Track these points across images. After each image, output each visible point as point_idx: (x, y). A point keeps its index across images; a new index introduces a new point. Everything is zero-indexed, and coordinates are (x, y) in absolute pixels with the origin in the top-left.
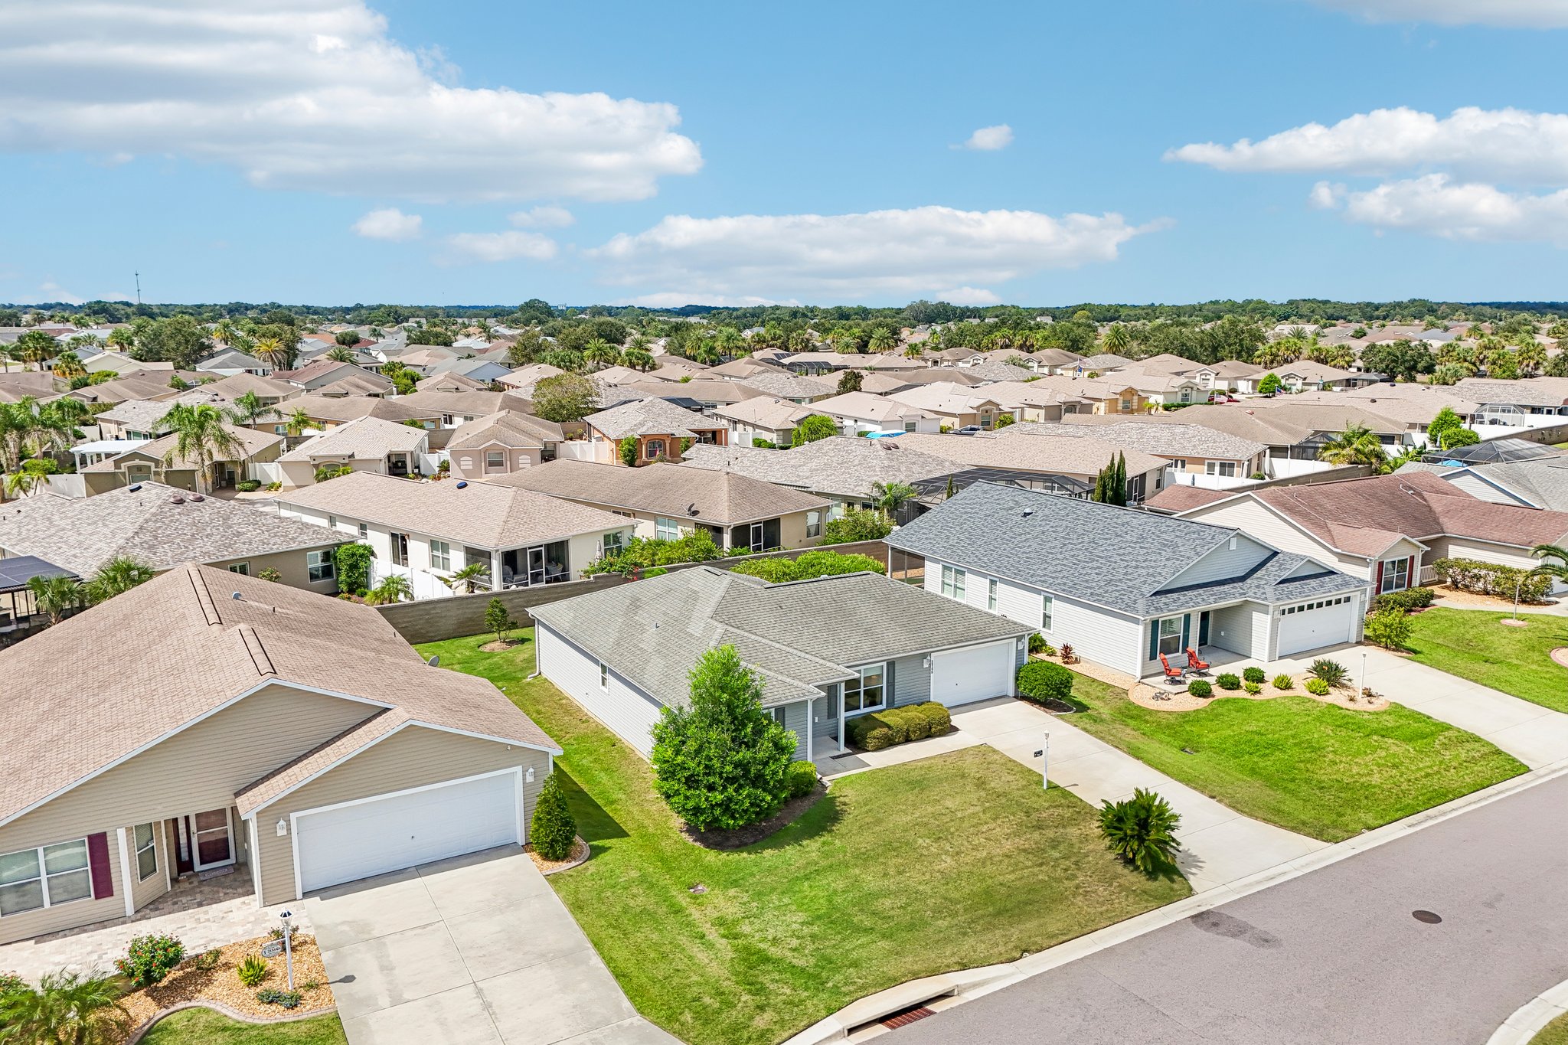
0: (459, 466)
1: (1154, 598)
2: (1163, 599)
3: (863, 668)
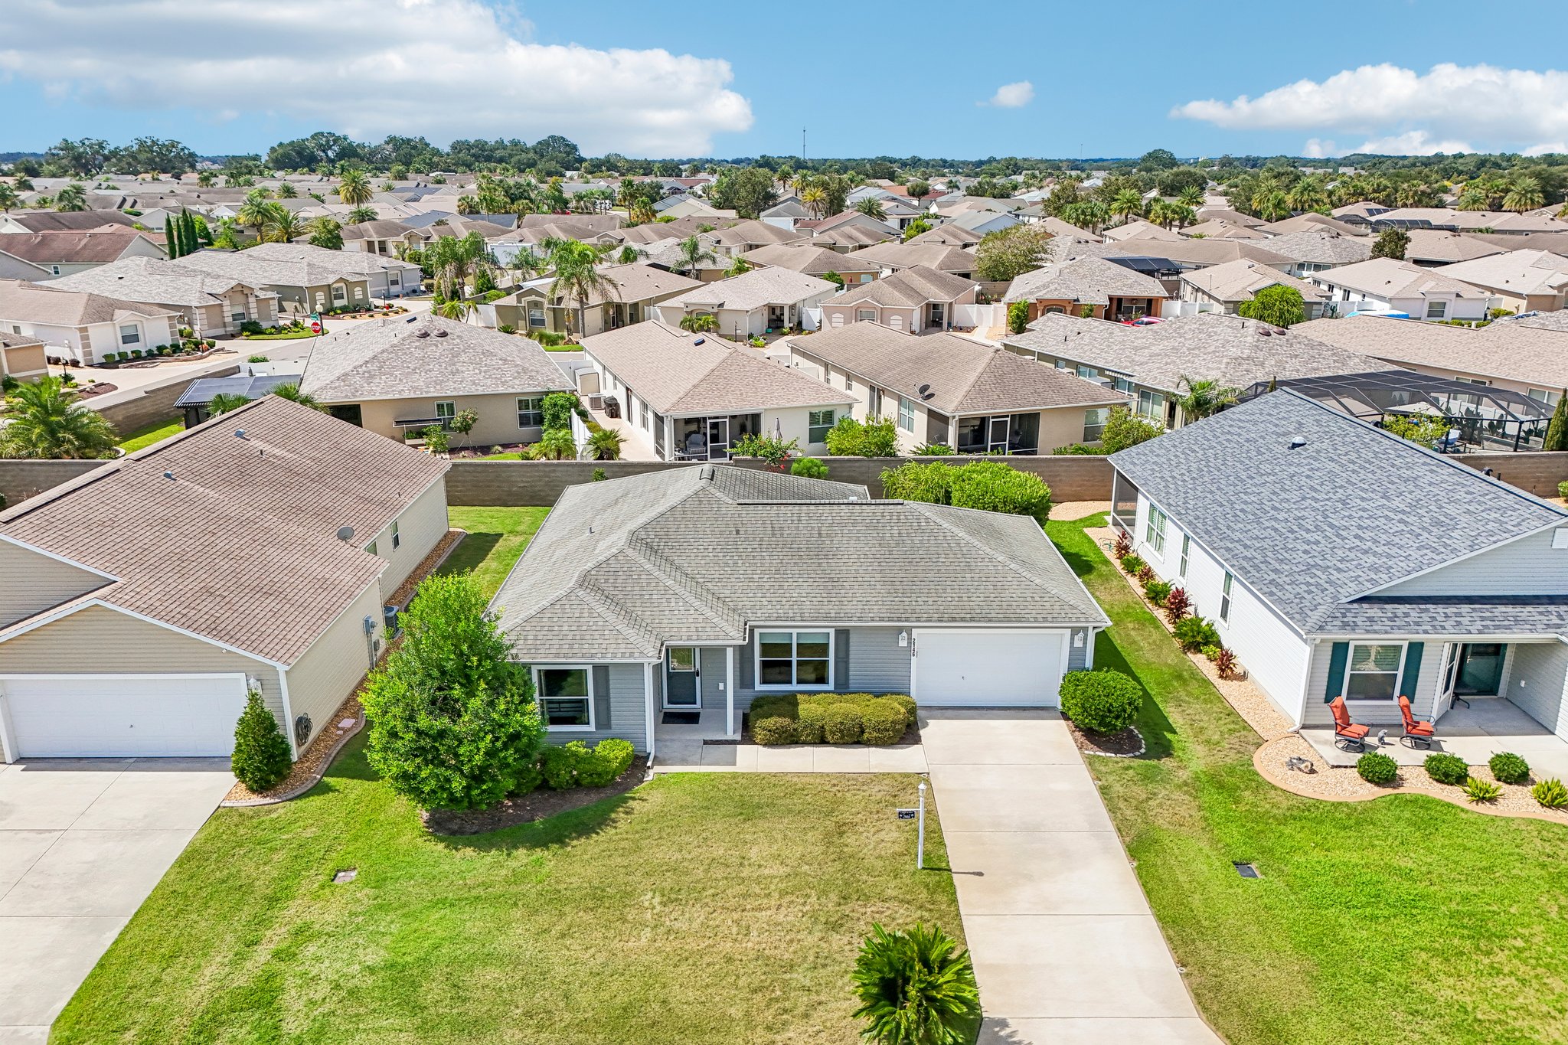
0: (831, 323)
1: (1355, 605)
2: (1374, 611)
3: (795, 631)
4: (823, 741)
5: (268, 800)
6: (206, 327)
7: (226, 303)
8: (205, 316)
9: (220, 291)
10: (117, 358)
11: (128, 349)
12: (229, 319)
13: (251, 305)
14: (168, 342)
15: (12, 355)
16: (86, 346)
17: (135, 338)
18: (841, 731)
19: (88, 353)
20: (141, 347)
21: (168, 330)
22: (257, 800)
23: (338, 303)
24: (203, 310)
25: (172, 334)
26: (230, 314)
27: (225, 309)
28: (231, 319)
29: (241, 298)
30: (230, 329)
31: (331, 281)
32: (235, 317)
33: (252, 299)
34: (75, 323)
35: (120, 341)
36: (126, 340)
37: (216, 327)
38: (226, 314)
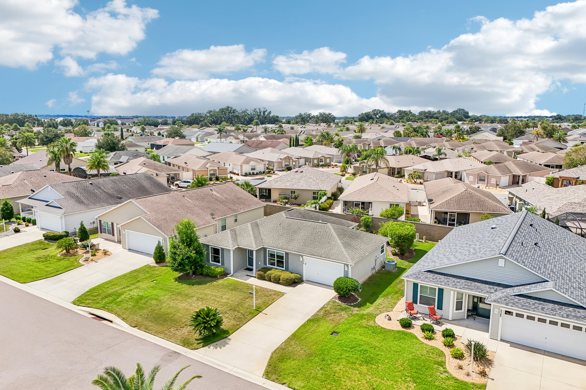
0: (468, 179)
1: (426, 273)
2: (430, 275)
3: (276, 251)
4: (270, 281)
5: (157, 265)
6: (277, 168)
7: (284, 161)
8: (277, 165)
9: (282, 158)
10: (248, 174)
11: (251, 172)
12: (283, 166)
13: (291, 162)
14: (262, 171)
15: (219, 170)
16: (242, 170)
17: (254, 169)
18: (274, 279)
19: (242, 172)
20: (255, 172)
21: (263, 168)
22: (156, 265)
23: (321, 163)
24: (277, 163)
25: (264, 169)
26: (284, 164)
27: (283, 163)
28: (284, 166)
29: (288, 160)
30: (284, 169)
31: (319, 157)
32: (286, 165)
33: (291, 161)
34: (239, 164)
35: (250, 169)
36: (252, 169)
37: (280, 168)
38: (283, 164)
